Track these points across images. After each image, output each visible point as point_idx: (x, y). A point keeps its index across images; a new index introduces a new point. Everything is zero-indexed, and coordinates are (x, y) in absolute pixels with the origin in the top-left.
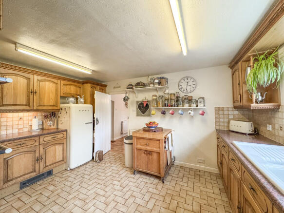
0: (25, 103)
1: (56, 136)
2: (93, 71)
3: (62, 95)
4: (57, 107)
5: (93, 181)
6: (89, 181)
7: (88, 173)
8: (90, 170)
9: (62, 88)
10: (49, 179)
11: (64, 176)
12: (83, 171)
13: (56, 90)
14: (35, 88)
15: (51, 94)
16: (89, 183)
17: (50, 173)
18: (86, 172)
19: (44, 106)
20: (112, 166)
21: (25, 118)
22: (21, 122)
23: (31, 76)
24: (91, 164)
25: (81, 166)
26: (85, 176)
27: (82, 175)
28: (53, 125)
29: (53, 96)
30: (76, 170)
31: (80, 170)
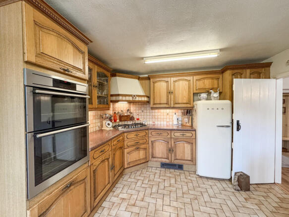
0: (165, 102)
1: (185, 134)
2: (221, 50)
3: (195, 92)
4: (190, 104)
5: (208, 210)
6: (204, 204)
7: (212, 194)
8: (217, 191)
9: (195, 84)
10: (178, 172)
11: (189, 178)
12: (209, 187)
13: (189, 88)
14: (172, 89)
15: (184, 92)
16: (201, 207)
17: (180, 167)
18: (210, 191)
19: (179, 103)
20: (256, 214)
21: (170, 114)
22: (168, 116)
23: (169, 79)
24: (224, 185)
25: (212, 179)
26: (206, 195)
27: (202, 190)
28: (189, 122)
29: (186, 94)
30: (204, 180)
31: (206, 183)
